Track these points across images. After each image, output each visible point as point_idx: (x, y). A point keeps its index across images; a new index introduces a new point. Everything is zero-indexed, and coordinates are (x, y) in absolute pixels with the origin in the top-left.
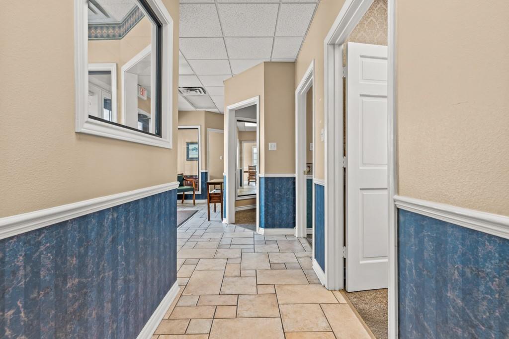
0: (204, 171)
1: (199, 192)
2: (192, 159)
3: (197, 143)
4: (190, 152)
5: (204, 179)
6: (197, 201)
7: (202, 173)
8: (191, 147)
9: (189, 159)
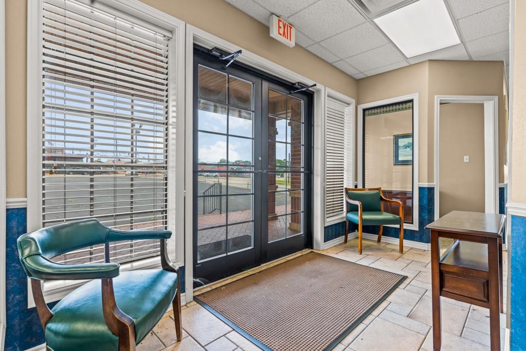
0: (425, 184)
1: (415, 227)
2: (405, 163)
3: (412, 136)
4: (400, 151)
5: (425, 202)
6: (407, 243)
7: (420, 188)
8: (402, 142)
9: (397, 162)
